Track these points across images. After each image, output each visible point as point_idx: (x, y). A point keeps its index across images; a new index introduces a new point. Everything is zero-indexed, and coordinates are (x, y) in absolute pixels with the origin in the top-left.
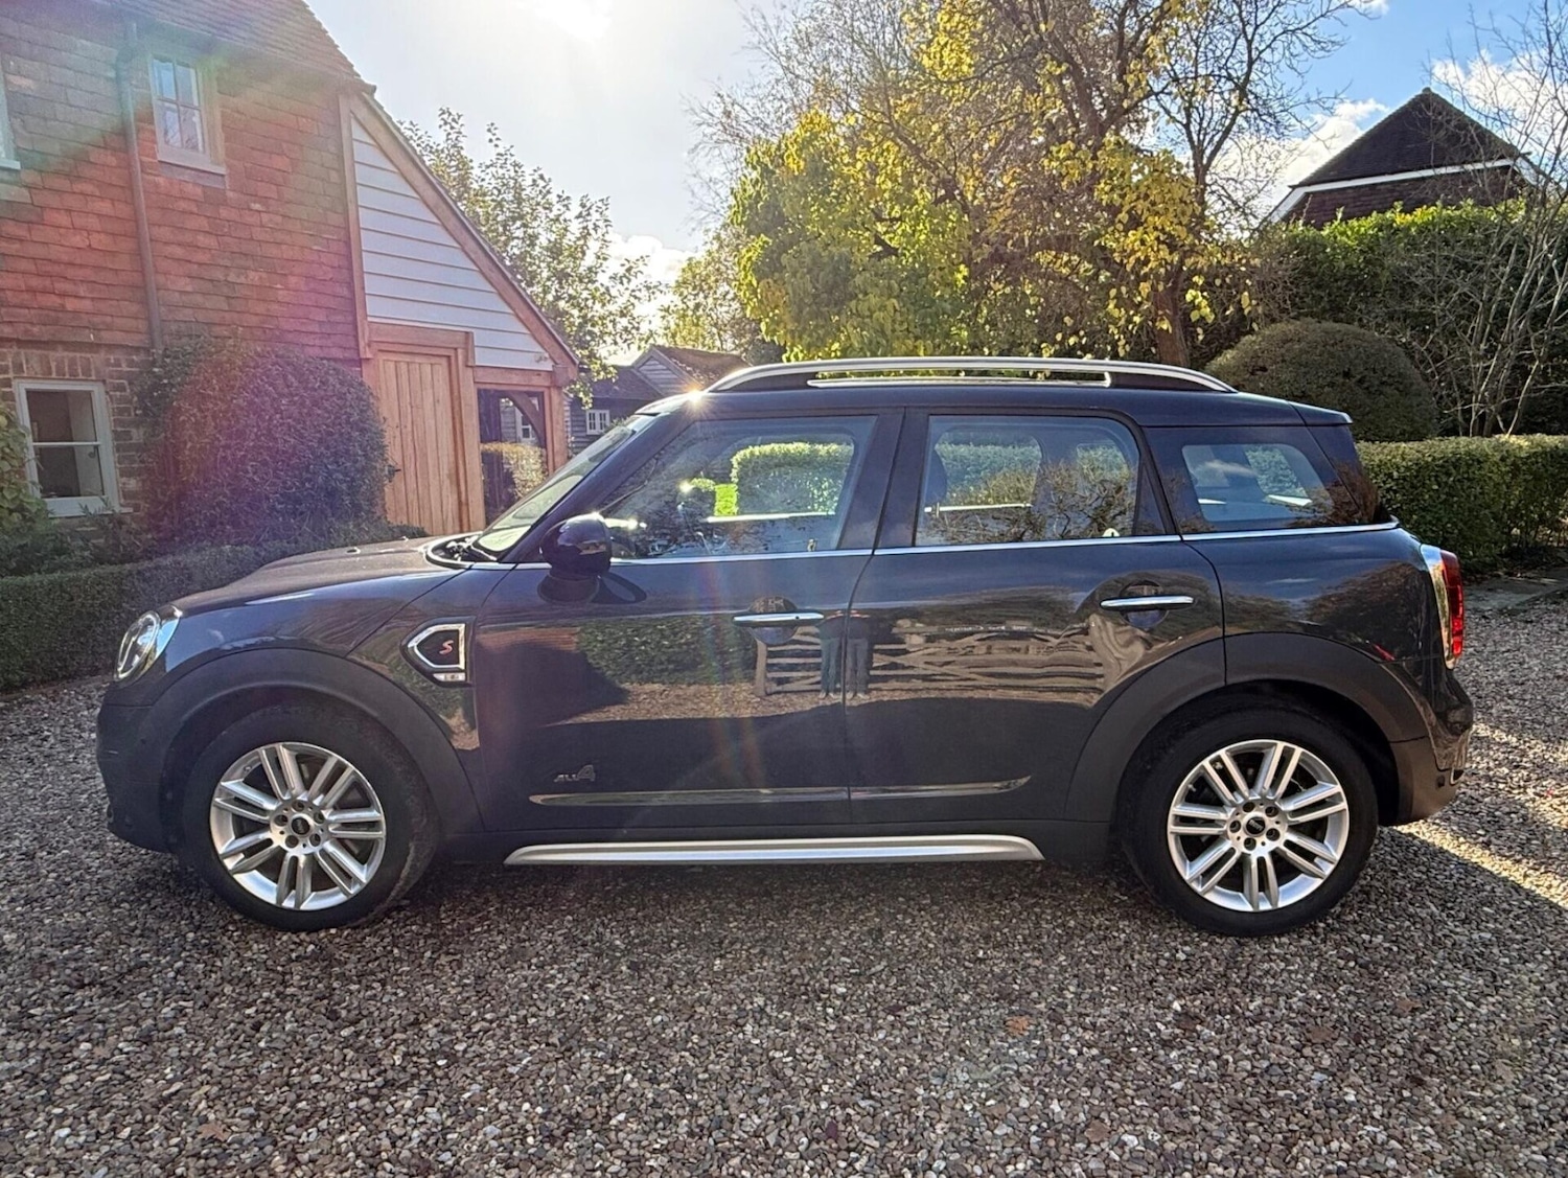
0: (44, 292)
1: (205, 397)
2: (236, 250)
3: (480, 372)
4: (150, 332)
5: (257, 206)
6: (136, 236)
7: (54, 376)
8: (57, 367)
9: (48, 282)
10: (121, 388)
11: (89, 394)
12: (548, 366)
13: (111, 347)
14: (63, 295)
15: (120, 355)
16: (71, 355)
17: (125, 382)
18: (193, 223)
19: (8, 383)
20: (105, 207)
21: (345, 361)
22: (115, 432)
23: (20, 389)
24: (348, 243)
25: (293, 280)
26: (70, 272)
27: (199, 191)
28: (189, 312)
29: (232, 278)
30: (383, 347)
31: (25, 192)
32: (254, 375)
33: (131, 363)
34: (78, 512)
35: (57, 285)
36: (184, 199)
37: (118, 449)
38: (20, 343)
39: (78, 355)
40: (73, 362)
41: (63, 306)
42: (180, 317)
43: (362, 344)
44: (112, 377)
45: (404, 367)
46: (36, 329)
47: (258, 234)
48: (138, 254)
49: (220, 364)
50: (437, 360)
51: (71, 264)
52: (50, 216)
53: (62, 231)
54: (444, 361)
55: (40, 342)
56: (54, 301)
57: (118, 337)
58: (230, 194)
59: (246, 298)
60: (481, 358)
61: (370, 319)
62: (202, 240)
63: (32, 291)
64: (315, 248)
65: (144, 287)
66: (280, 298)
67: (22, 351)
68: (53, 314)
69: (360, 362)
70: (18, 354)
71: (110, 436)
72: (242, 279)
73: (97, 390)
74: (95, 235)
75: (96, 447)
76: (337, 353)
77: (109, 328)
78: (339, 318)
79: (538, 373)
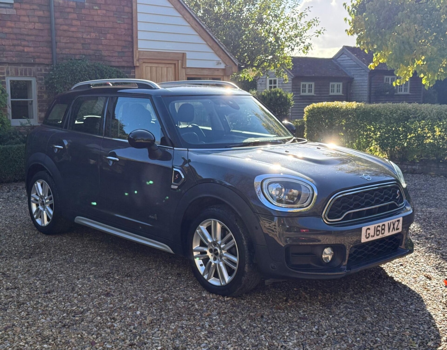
0: (18, 45)
1: (66, 83)
2: (87, 25)
3: (188, 70)
4: (52, 59)
5: (96, 8)
6: (50, 23)
7: (19, 75)
8: (20, 72)
9: (19, 42)
10: (41, 79)
11: (30, 82)
12: (222, 66)
13: (39, 64)
14: (24, 46)
15: (42, 67)
16: (26, 67)
17: (43, 77)
18: (71, 16)
19: (4, 78)
20: (40, 13)
21: (128, 67)
22: (38, 96)
23: (8, 80)
24: (132, 19)
25: (108, 35)
26: (27, 38)
27: (74, 4)
28: (67, 50)
29: (85, 36)
30: (145, 61)
31: (15, 11)
32: (84, 74)
33: (46, 70)
34: (19, 125)
35: (22, 43)
36: (69, 7)
37: (39, 102)
38: (9, 64)
39: (28, 67)
40: (26, 70)
41: (24, 50)
42: (64, 52)
43: (135, 60)
44: (39, 76)
45: (154, 69)
46: (14, 59)
47: (96, 18)
48: (50, 30)
49: (72, 70)
50: (170, 65)
51: (28, 35)
52: (22, 18)
53: (26, 23)
54: (173, 66)
55: (16, 63)
56: (20, 48)
57: (42, 61)
58: (86, 4)
59: (89, 44)
60: (189, 64)
61: (139, 50)
62: (75, 22)
63: (14, 45)
64: (118, 22)
65: (51, 42)
66: (103, 43)
67: (10, 67)
68: (20, 53)
69: (134, 67)
70: (8, 68)
71: (36, 97)
72: (89, 37)
73: (33, 80)
74: (37, 24)
75: (32, 101)
76: (124, 64)
77: (39, 57)
78: (127, 50)
79: (218, 70)
